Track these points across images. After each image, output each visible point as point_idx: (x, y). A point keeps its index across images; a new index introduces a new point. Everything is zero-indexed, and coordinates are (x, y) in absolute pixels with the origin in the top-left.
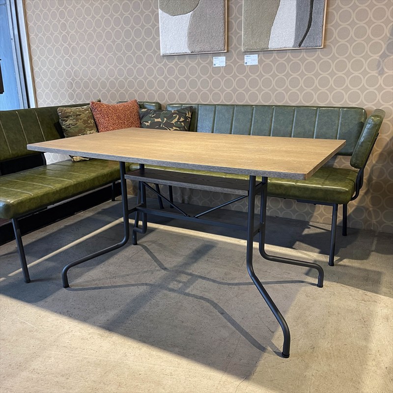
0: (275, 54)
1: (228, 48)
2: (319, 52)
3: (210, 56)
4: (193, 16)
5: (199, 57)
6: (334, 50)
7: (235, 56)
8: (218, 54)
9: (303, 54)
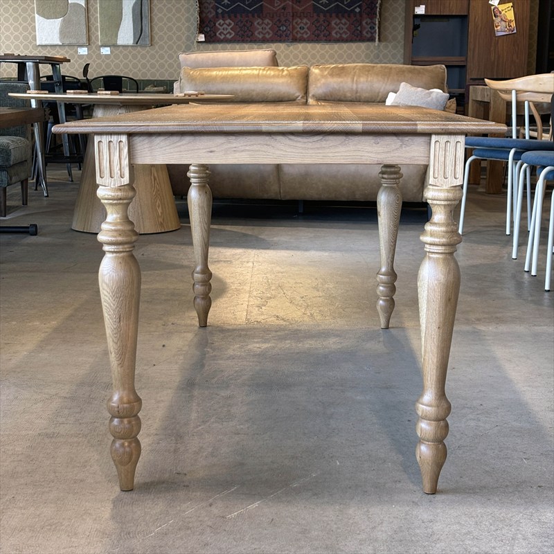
0: (121, 48)
1: (89, 42)
2: (148, 48)
3: (76, 47)
4: (64, 21)
5: (67, 47)
6: (157, 47)
7: (94, 48)
8: (82, 46)
9: (139, 48)
